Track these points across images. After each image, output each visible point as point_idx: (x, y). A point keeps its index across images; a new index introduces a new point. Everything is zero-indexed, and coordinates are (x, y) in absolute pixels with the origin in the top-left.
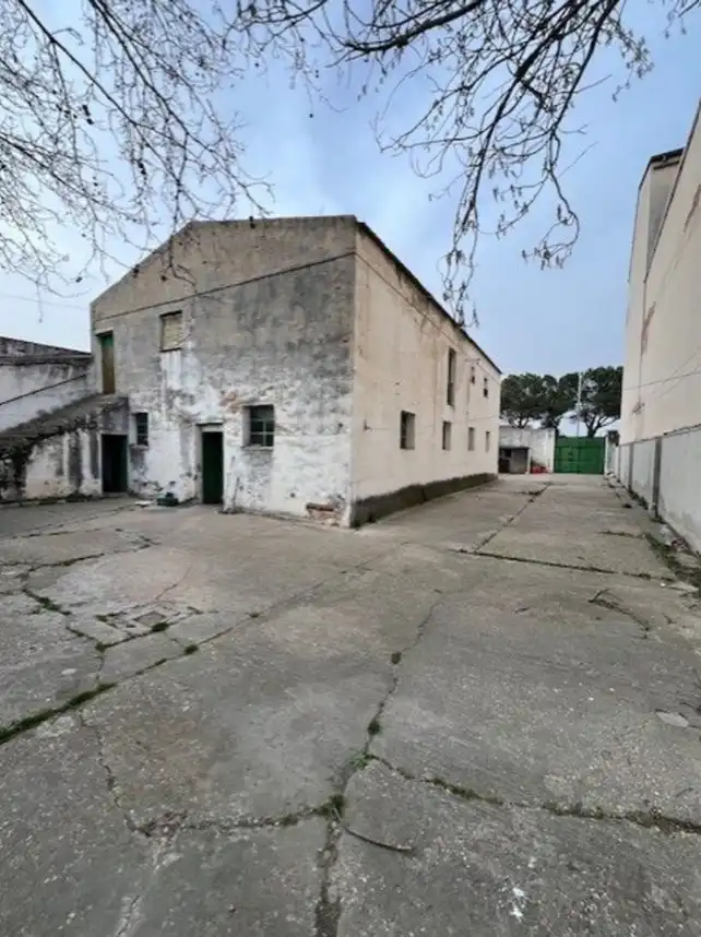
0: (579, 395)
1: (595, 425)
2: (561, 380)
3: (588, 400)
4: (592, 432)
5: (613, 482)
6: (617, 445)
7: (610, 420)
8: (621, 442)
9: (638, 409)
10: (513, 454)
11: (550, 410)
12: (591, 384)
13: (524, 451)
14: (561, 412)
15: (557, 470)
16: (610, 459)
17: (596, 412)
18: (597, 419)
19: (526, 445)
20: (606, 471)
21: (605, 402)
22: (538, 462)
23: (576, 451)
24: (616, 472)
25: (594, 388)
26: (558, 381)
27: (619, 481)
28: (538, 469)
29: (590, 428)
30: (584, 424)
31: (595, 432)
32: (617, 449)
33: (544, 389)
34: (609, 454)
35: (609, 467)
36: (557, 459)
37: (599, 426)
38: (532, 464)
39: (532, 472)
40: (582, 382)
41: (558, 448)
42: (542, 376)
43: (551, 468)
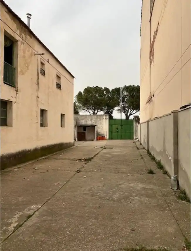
0: (121, 98)
1: (129, 114)
2: (112, 90)
3: (125, 102)
4: (127, 117)
5: (138, 144)
6: (139, 123)
7: (135, 111)
8: (141, 121)
9: (150, 100)
10: (87, 129)
11: (108, 105)
12: (126, 93)
13: (93, 127)
14: (113, 107)
15: (111, 138)
16: (136, 131)
17: (129, 108)
18: (130, 111)
19: (94, 124)
20: (134, 138)
21: (132, 103)
22: (101, 133)
23: (120, 127)
24: (139, 138)
25: (128, 95)
26: (111, 91)
27: (141, 144)
28: (101, 138)
29: (126, 115)
30: (124, 114)
31: (129, 117)
32: (139, 126)
33: (105, 95)
34: (136, 129)
35: (135, 135)
36: (111, 131)
37: (131, 114)
38: (98, 134)
39: (97, 140)
40: (122, 92)
41: (110, 125)
42: (103, 88)
43: (108, 137)
